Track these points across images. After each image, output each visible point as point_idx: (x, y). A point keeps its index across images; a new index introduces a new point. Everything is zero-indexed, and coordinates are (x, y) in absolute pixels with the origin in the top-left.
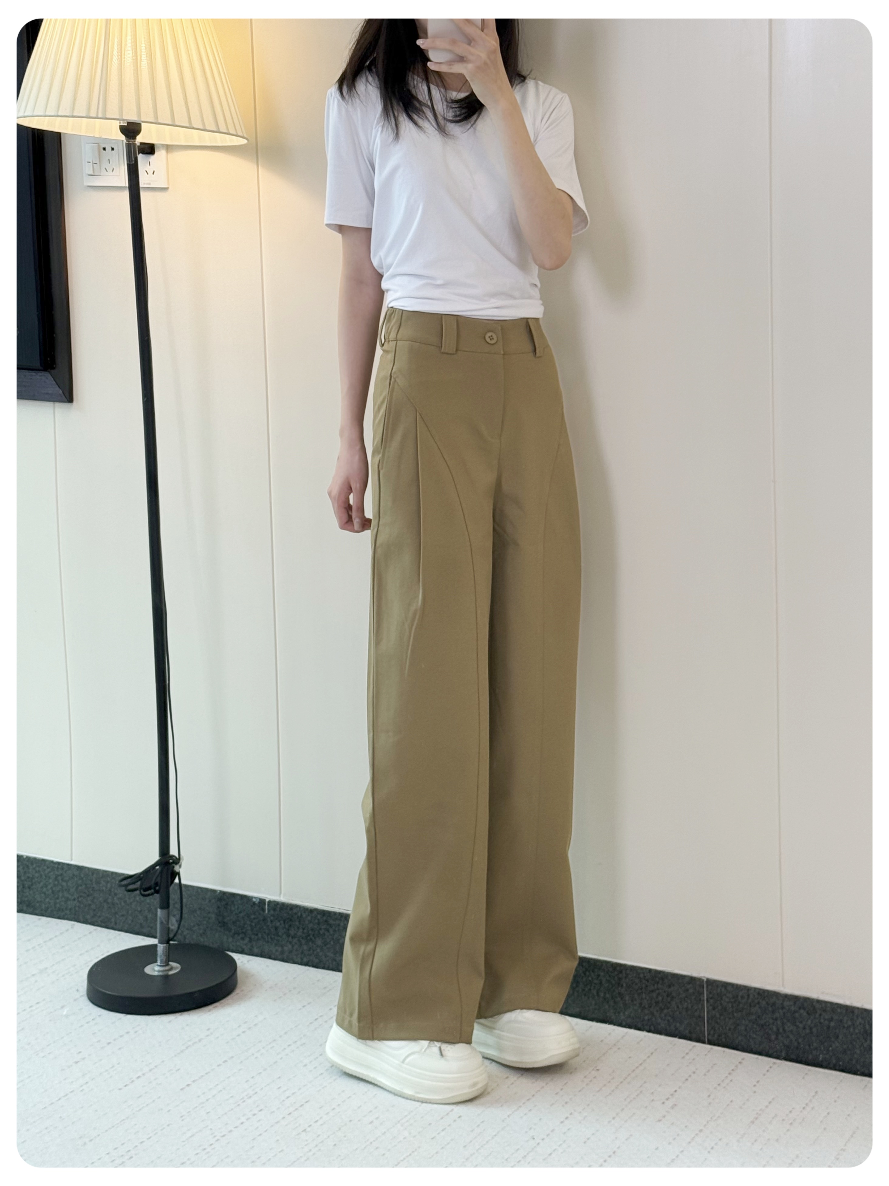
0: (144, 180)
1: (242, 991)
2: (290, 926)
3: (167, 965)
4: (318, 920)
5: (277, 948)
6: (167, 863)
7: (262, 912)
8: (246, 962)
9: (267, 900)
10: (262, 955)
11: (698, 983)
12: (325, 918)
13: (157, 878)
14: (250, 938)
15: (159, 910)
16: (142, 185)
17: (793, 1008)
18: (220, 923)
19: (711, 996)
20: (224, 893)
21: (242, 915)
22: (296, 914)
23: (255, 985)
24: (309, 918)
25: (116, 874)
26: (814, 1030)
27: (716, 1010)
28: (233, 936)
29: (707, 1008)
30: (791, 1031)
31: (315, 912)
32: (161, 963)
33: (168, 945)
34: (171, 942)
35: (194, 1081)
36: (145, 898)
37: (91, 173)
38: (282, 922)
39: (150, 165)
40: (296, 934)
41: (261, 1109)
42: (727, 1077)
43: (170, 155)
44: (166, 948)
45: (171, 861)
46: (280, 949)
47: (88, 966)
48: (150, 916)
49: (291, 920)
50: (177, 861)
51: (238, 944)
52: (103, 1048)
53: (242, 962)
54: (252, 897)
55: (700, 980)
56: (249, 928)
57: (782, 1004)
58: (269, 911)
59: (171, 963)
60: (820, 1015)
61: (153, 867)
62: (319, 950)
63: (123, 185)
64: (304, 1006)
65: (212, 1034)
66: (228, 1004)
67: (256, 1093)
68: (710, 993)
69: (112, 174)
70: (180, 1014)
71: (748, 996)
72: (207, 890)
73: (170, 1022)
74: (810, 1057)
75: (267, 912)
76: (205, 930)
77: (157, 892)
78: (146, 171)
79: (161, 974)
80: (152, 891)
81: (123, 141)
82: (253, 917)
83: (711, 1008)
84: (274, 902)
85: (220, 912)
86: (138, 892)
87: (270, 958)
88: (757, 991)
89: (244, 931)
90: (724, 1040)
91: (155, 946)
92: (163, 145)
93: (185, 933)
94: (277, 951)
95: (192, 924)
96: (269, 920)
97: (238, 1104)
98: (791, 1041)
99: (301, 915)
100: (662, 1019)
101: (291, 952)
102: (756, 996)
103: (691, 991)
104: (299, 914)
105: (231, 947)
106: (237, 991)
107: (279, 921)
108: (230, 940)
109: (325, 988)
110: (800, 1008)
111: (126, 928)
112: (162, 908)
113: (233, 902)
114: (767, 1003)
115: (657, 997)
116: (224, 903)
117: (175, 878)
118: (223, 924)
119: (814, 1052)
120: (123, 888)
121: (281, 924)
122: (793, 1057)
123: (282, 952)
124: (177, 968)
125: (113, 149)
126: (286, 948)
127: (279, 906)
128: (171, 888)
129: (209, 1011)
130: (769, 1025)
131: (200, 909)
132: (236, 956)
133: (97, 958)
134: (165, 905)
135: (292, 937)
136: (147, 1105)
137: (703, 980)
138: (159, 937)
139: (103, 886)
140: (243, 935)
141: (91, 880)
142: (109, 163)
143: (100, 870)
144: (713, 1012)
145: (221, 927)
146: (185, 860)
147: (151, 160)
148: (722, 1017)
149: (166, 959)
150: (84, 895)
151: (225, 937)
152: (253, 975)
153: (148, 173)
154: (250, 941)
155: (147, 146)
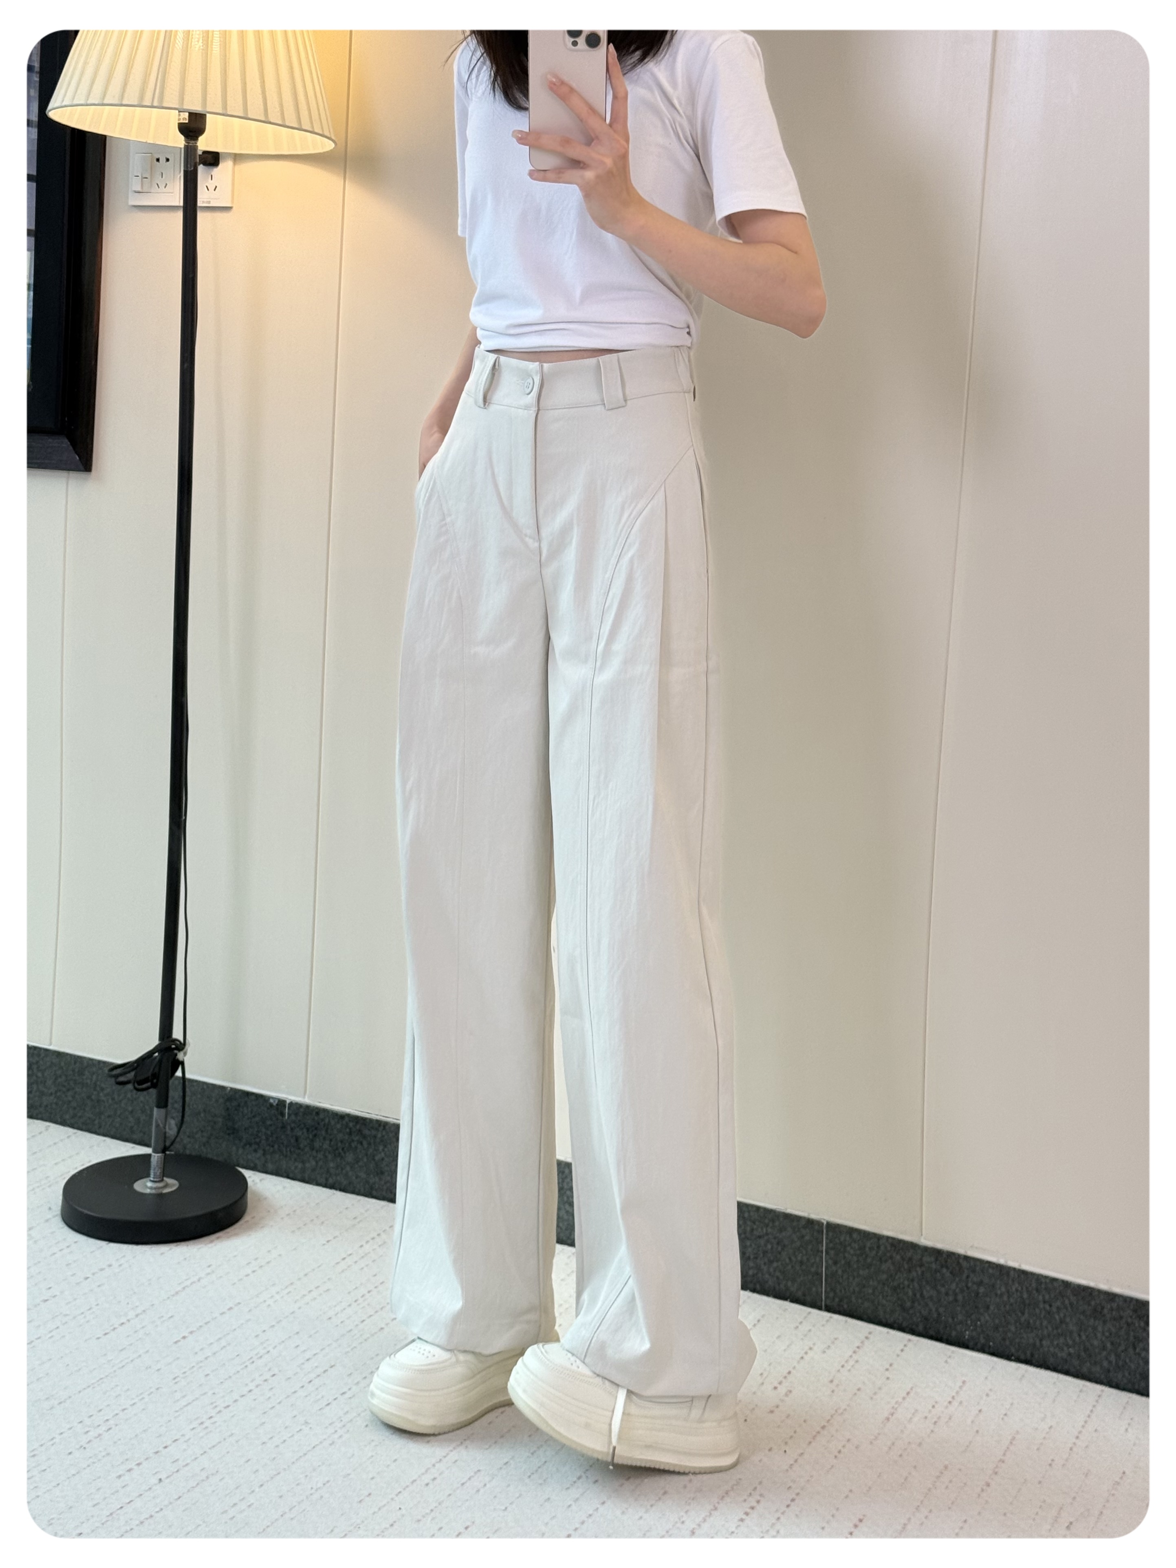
0: (203, 198)
1: (253, 1218)
2: (315, 1135)
3: (162, 1180)
4: (350, 1129)
5: (296, 1164)
6: (170, 1049)
7: (280, 1117)
8: (258, 1181)
9: (288, 1102)
10: (277, 1173)
11: (816, 1227)
12: (358, 1127)
13: (154, 1069)
14: (264, 1150)
15: (155, 1109)
16: (200, 203)
17: (934, 1266)
18: (228, 1129)
19: (831, 1245)
20: (235, 1091)
21: (257, 1119)
22: (323, 1120)
23: (269, 1211)
24: (339, 1126)
25: (104, 1063)
26: (960, 1297)
27: (838, 1265)
28: (243, 1147)
29: (826, 1261)
30: (931, 1298)
31: (347, 1119)
32: (154, 1178)
33: (164, 1154)
34: (168, 1153)
35: (191, 1333)
36: (139, 1093)
37: (139, 189)
38: (305, 1130)
39: (212, 179)
40: (321, 1147)
41: (274, 1373)
42: (851, 1356)
43: (237, 167)
44: (161, 1158)
45: (173, 1046)
46: (300, 1166)
47: (64, 1178)
48: (143, 1118)
49: (316, 1129)
50: (181, 1046)
51: (250, 1157)
52: (78, 1284)
53: (253, 1181)
54: (268, 1098)
55: (819, 1223)
56: (264, 1137)
57: (921, 1259)
58: (289, 1115)
59: (165, 1179)
60: (968, 1277)
61: (150, 1054)
62: (348, 1168)
63: (177, 204)
64: (328, 1241)
65: (213, 1272)
66: (236, 1235)
67: (268, 1352)
68: (831, 1242)
69: (165, 190)
70: (175, 1244)
71: (878, 1247)
72: (214, 1086)
73: (162, 1254)
74: (954, 1333)
75: (286, 1117)
76: (209, 1138)
77: (154, 1086)
78: (207, 187)
79: (153, 1191)
80: (149, 1084)
81: (181, 148)
82: (269, 1122)
83: (830, 1262)
84: (297, 1104)
85: (229, 1115)
86: (130, 1086)
87: (288, 1177)
88: (890, 1241)
89: (258, 1140)
90: (845, 1306)
91: (147, 1157)
92: (229, 154)
93: (185, 1142)
94: (296, 1167)
95: (195, 1130)
96: (289, 1128)
97: (245, 1365)
98: (931, 1310)
99: (329, 1121)
100: (770, 1275)
101: (314, 1170)
102: (889, 1248)
103: (807, 1238)
104: (327, 1121)
105: (242, 1162)
106: (247, 1218)
107: (302, 1129)
108: (241, 1151)
109: (355, 1218)
110: (942, 1266)
111: (112, 1133)
112: (158, 1107)
113: (246, 1102)
114: (903, 1259)
115: (766, 1245)
116: (235, 1103)
117: (176, 1070)
118: (232, 1131)
119: (959, 1328)
120: (113, 1080)
121: (303, 1133)
122: (932, 1332)
123: (303, 1170)
124: (174, 1185)
125: (168, 160)
126: (307, 1165)
127: (302, 1110)
128: (171, 1082)
129: (212, 1242)
130: (904, 1288)
131: (205, 1111)
132: (247, 1173)
133: (76, 1168)
134: (163, 1103)
135: (317, 1152)
136: (132, 1361)
137: (823, 1224)
138: (153, 1145)
139: (86, 1079)
140: (256, 1146)
141: (73, 1071)
142: (162, 177)
143: (85, 1058)
144: (834, 1268)
145: (229, 1134)
146: (191, 1045)
147: (213, 174)
148: (845, 1276)
149: (160, 1173)
150: (64, 1089)
151: (234, 1148)
152: (266, 1199)
153: (208, 190)
154: (264, 1154)
155: (210, 156)
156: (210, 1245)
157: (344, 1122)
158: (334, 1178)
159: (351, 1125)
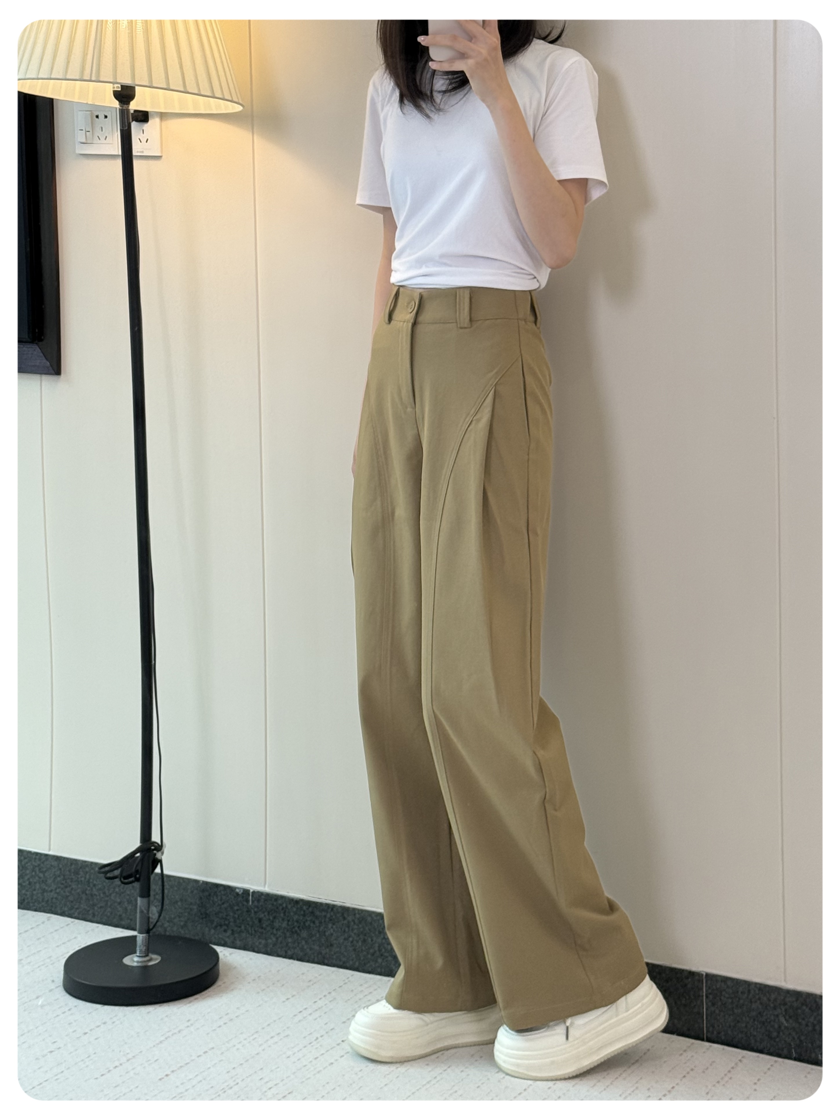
0: (137, 149)
1: (224, 983)
2: (275, 918)
3: (147, 956)
4: (304, 911)
5: (260, 940)
6: (149, 850)
7: (245, 903)
8: (228, 954)
9: (251, 891)
10: (245, 948)
11: (697, 977)
12: (310, 909)
13: (137, 866)
14: (232, 930)
15: (139, 899)
16: (135, 153)
17: (795, 1005)
18: (201, 914)
19: (710, 991)
20: (206, 883)
21: (225, 905)
22: (281, 905)
23: (238, 977)
24: (295, 909)
27: (716, 1006)
28: (215, 928)
29: (707, 1004)
31: (301, 903)
32: (140, 954)
33: (148, 935)
34: (151, 934)
35: (173, 1071)
36: (126, 886)
37: (84, 141)
38: (266, 914)
39: (143, 133)
40: (280, 926)
42: (726, 1075)
43: (164, 123)
44: (145, 938)
45: (153, 848)
46: (263, 942)
47: (65, 956)
48: (129, 907)
49: (275, 911)
50: (159, 848)
51: (221, 936)
52: (79, 1038)
53: (224, 955)
54: (236, 888)
55: (699, 974)
56: (232, 920)
57: (784, 999)
58: (253, 902)
59: (150, 954)
61: (133, 854)
62: (303, 942)
63: (116, 153)
64: (288, 999)
65: (192, 1025)
66: (209, 996)
68: (709, 988)
69: (105, 142)
71: (749, 991)
72: (189, 880)
75: (250, 903)
76: (186, 922)
77: (137, 880)
78: (139, 139)
79: (139, 964)
80: (133, 879)
81: (116, 108)
82: (236, 908)
83: (710, 1004)
84: (258, 892)
85: (202, 903)
86: (117, 881)
87: (253, 951)
88: (758, 986)
89: (227, 922)
90: (723, 1038)
91: (134, 937)
92: (157, 113)
93: (166, 925)
94: (260, 943)
95: (173, 916)
96: (253, 911)
97: (218, 1094)
99: (286, 907)
101: (275, 945)
102: (757, 992)
103: (689, 986)
104: (284, 905)
105: (214, 940)
106: (219, 983)
107: (264, 912)
108: (213, 931)
109: (310, 981)
110: (803, 1004)
112: (142, 896)
113: (215, 892)
114: (769, 1000)
116: (207, 894)
117: (155, 867)
118: (205, 916)
120: (102, 875)
121: (265, 916)
123: (266, 945)
124: (156, 959)
125: (106, 117)
126: (270, 941)
127: (263, 897)
128: (152, 877)
129: (189, 1003)
130: (770, 1022)
131: (181, 900)
132: (219, 949)
133: (75, 948)
134: (146, 893)
135: (277, 930)
136: (125, 1095)
137: (702, 975)
138: (138, 927)
139: (81, 877)
140: (226, 927)
141: (70, 871)
142: (102, 131)
143: (79, 860)
144: (713, 1009)
145: (202, 918)
146: (167, 846)
147: (144, 128)
148: (722, 1014)
149: (145, 949)
150: (62, 886)
151: (207, 929)
152: (235, 968)
153: (141, 142)
154: (233, 934)
155: (140, 114)
156: (188, 1005)
157: (299, 906)
158: (292, 950)
159: (305, 908)
